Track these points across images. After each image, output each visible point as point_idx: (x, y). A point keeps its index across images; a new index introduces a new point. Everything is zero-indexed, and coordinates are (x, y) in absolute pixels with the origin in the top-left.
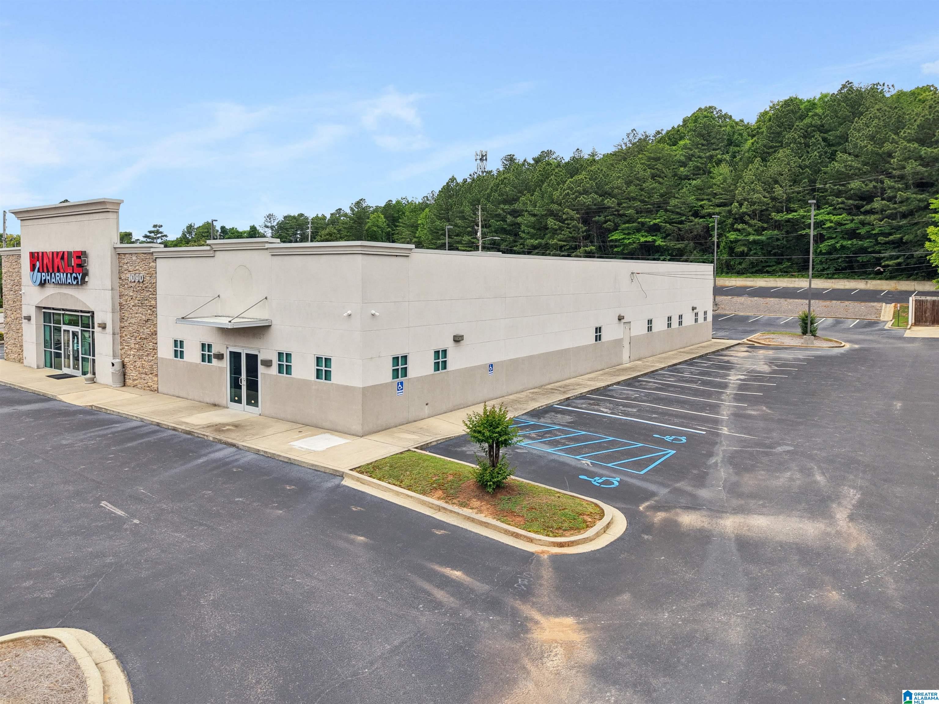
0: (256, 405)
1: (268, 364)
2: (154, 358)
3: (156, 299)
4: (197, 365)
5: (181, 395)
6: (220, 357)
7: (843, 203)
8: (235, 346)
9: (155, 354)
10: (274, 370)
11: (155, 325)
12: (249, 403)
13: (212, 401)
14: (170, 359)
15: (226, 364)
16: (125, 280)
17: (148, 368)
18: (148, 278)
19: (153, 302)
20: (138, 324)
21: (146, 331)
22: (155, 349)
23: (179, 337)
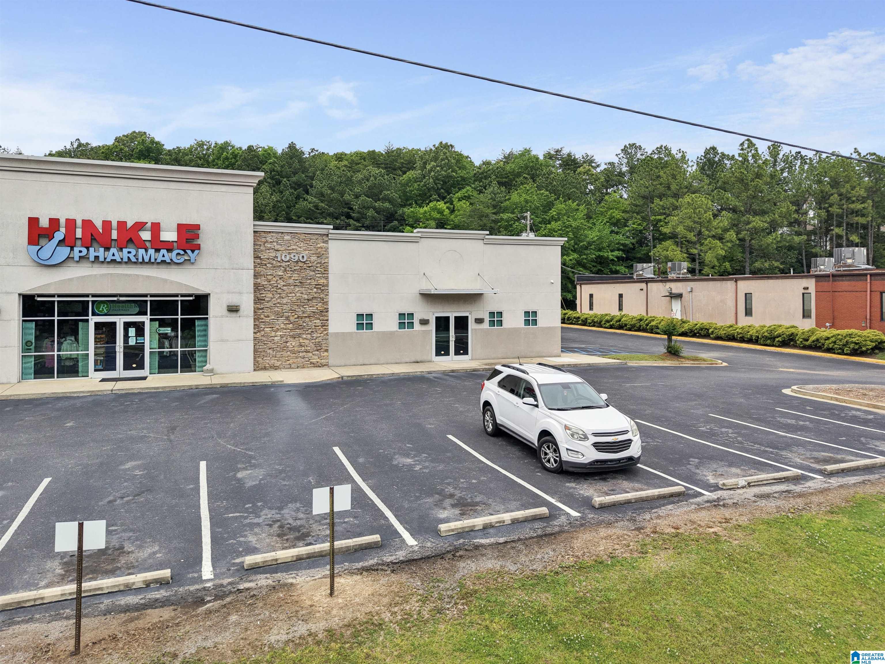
0: (466, 353)
1: (479, 321)
2: (322, 335)
3: (327, 278)
4: (392, 333)
5: (367, 363)
6: (424, 322)
8: (443, 312)
9: (325, 330)
10: (486, 325)
11: (326, 303)
12: (457, 353)
13: (413, 359)
14: (351, 333)
15: (432, 326)
16: (268, 259)
17: (311, 346)
18: (313, 258)
19: (322, 281)
20: (293, 303)
21: (309, 310)
22: (325, 325)
23: (366, 311)
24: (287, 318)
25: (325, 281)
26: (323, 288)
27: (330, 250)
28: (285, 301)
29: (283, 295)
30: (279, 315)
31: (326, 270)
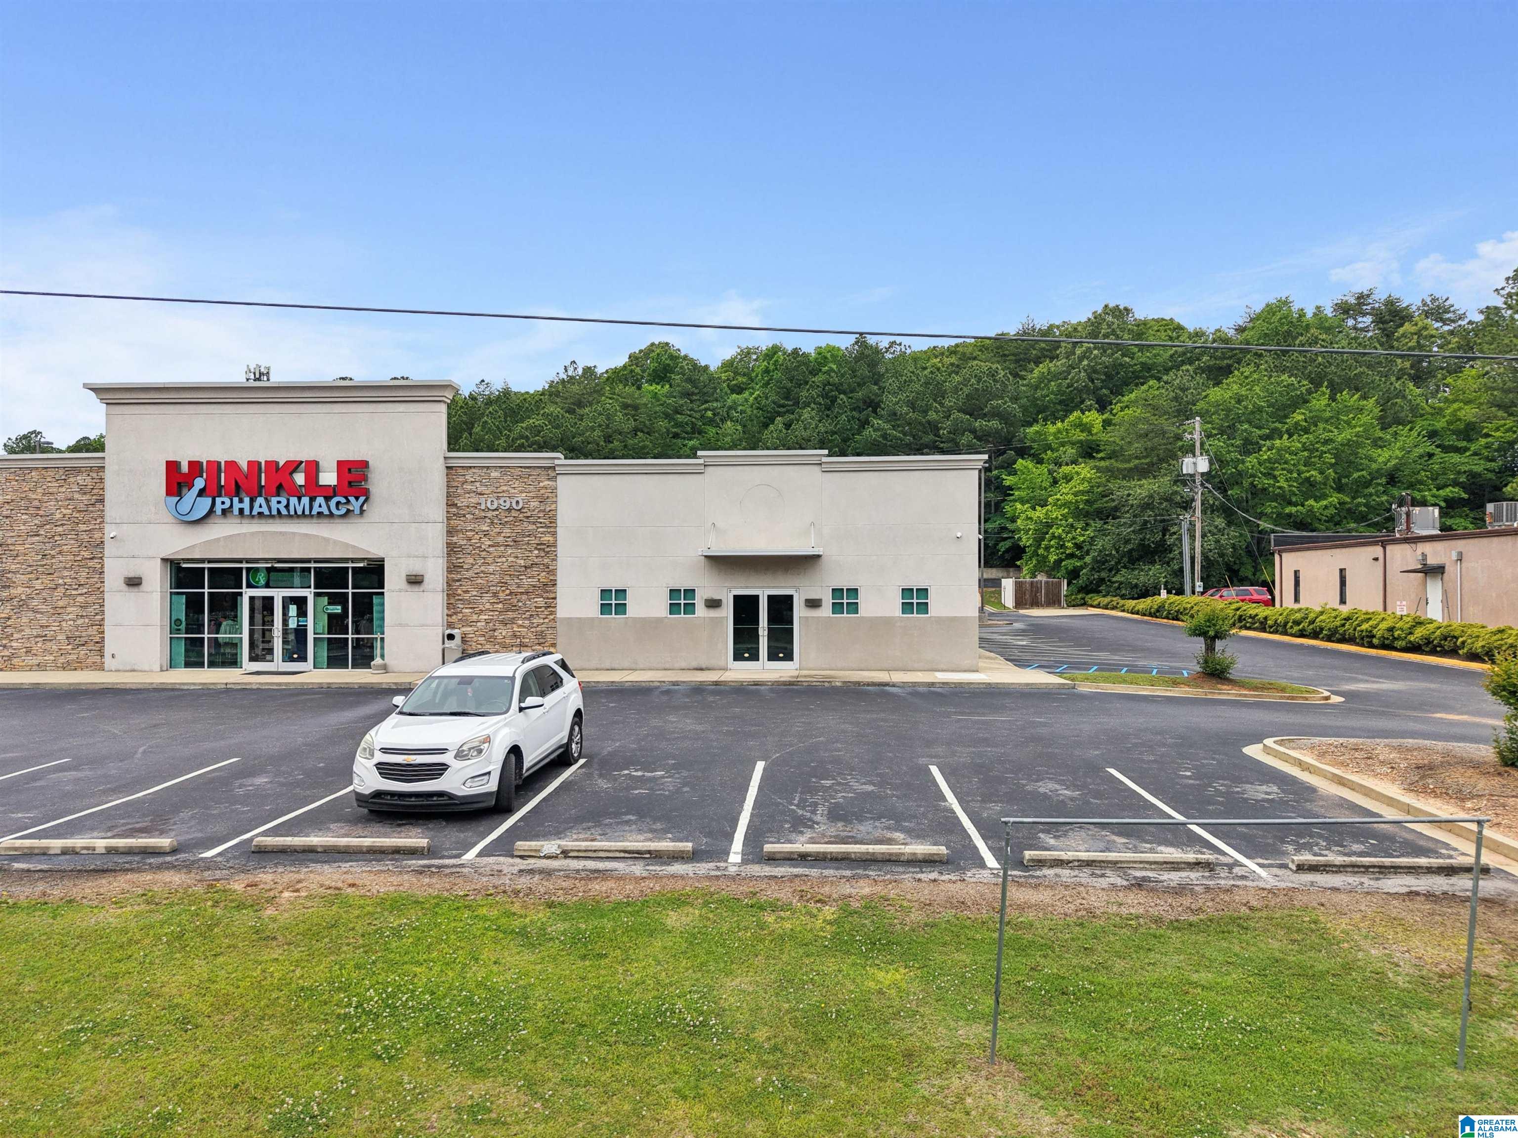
0: (789, 657)
1: (814, 604)
2: (547, 621)
3: (554, 534)
4: (659, 621)
5: (617, 666)
6: (713, 604)
8: (747, 587)
9: (551, 614)
10: (826, 611)
11: (553, 572)
12: (773, 657)
13: (694, 664)
14: (593, 619)
15: (727, 612)
16: (468, 507)
17: (529, 637)
18: (534, 504)
19: (547, 538)
20: (504, 572)
21: (526, 582)
23: (614, 585)
24: (495, 595)
25: (551, 539)
26: (548, 549)
27: (559, 492)
28: (491, 569)
29: (490, 560)
30: (483, 590)
31: (553, 521)
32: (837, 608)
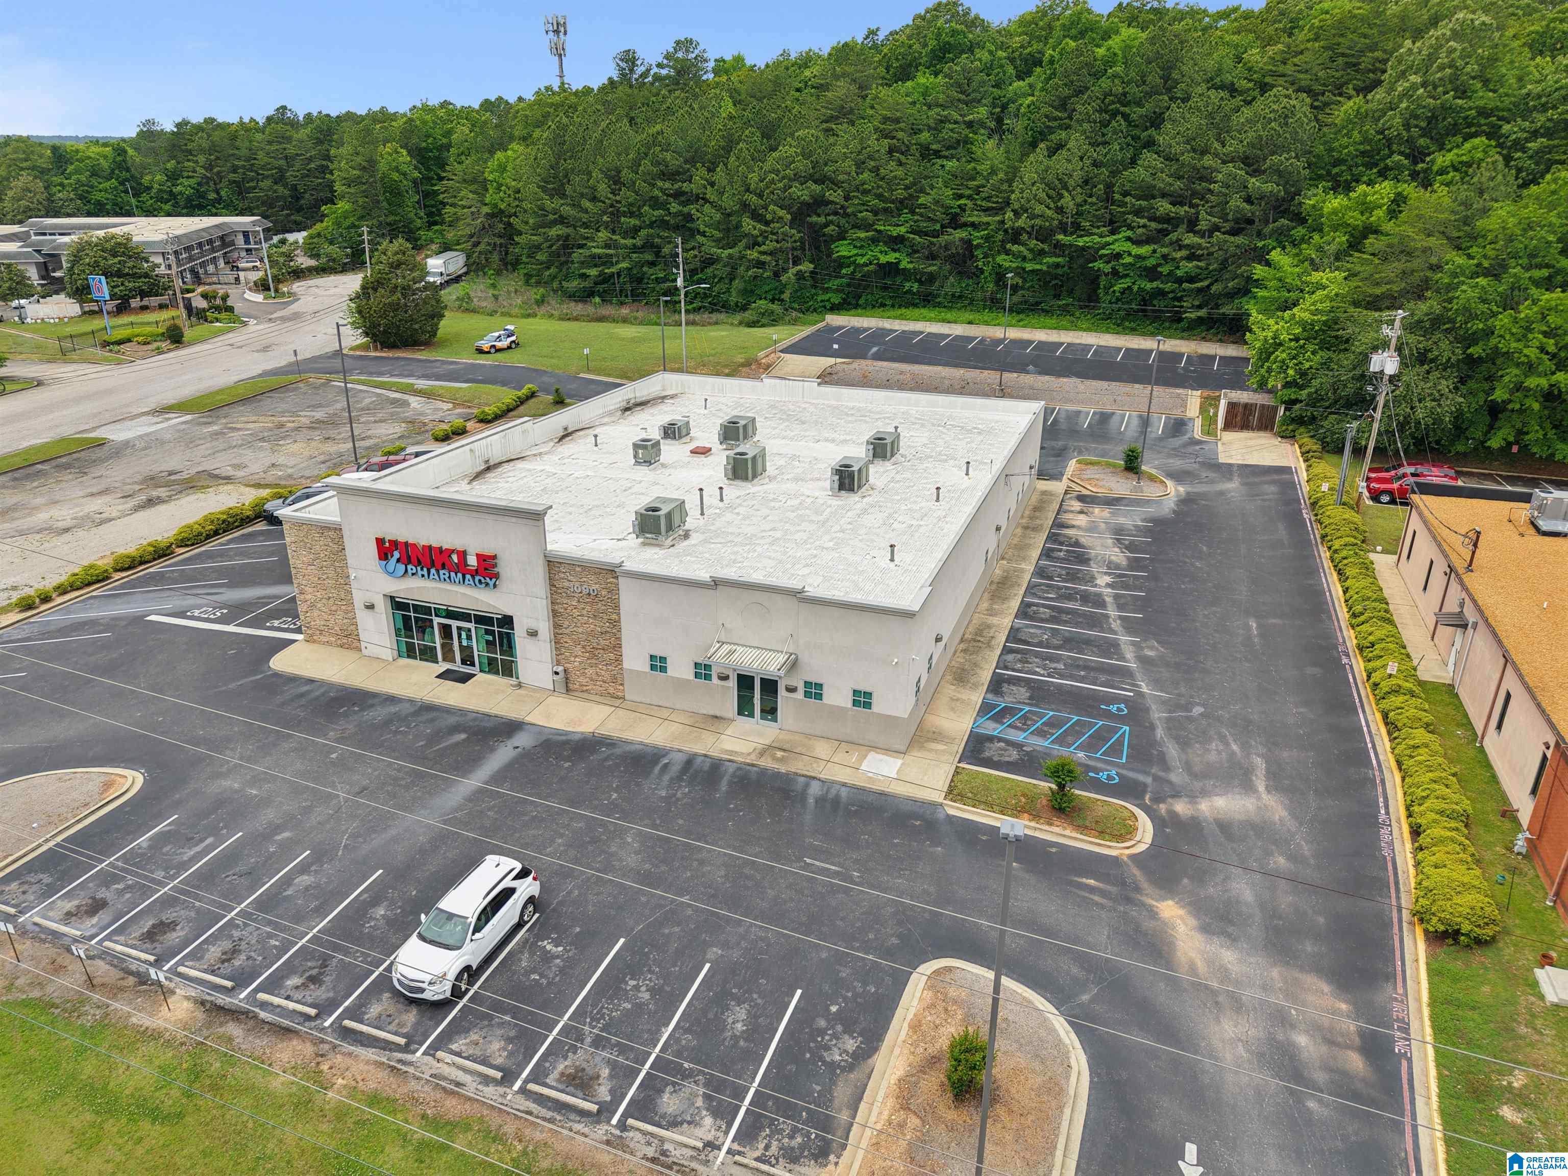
0: (774, 720)
1: (791, 690)
2: (617, 669)
3: (619, 614)
4: (687, 681)
6: (724, 677)
7: (1144, 226)
9: (620, 665)
10: (800, 695)
11: (619, 639)
12: (763, 717)
13: (712, 713)
14: (644, 673)
15: (733, 683)
16: (563, 588)
17: (607, 676)
18: (604, 593)
19: (614, 616)
20: (589, 634)
21: (603, 642)
22: (619, 660)
23: (659, 653)
24: (583, 647)
25: (617, 617)
26: (616, 624)
27: (621, 587)
28: (580, 630)
29: (579, 625)
30: (577, 643)
31: (617, 607)
32: (807, 694)
